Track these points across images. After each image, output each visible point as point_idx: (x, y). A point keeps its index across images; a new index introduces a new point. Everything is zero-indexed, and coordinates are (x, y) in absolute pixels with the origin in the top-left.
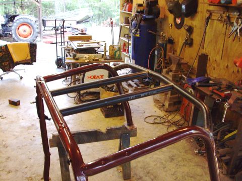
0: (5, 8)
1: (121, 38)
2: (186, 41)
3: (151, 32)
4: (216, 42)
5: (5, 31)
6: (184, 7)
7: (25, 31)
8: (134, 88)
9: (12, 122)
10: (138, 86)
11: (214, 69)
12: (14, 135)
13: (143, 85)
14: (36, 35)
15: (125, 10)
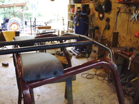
0: (5, 16)
1: (69, 28)
2: (106, 26)
3: (85, 22)
4: (123, 26)
5: (3, 28)
6: (104, 7)
7: (14, 27)
8: (76, 56)
9: (3, 75)
10: (79, 55)
11: (123, 42)
12: (3, 83)
13: (81, 54)
14: (21, 29)
15: (71, 12)
